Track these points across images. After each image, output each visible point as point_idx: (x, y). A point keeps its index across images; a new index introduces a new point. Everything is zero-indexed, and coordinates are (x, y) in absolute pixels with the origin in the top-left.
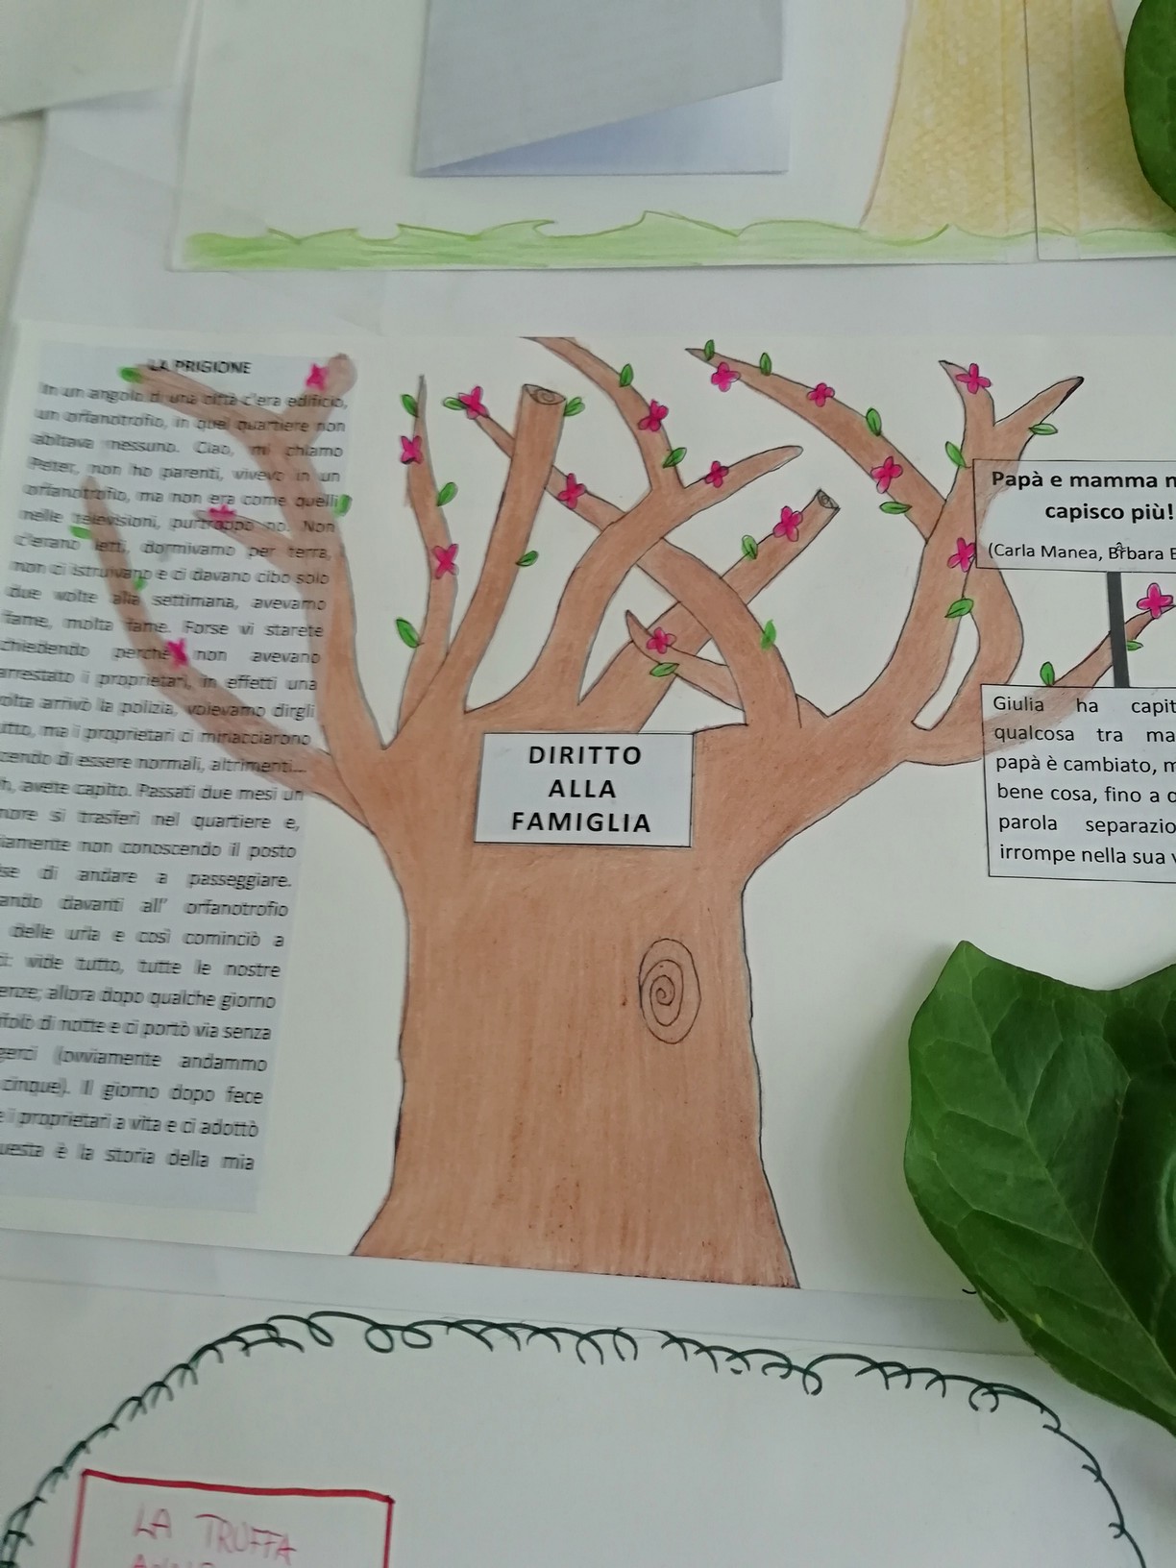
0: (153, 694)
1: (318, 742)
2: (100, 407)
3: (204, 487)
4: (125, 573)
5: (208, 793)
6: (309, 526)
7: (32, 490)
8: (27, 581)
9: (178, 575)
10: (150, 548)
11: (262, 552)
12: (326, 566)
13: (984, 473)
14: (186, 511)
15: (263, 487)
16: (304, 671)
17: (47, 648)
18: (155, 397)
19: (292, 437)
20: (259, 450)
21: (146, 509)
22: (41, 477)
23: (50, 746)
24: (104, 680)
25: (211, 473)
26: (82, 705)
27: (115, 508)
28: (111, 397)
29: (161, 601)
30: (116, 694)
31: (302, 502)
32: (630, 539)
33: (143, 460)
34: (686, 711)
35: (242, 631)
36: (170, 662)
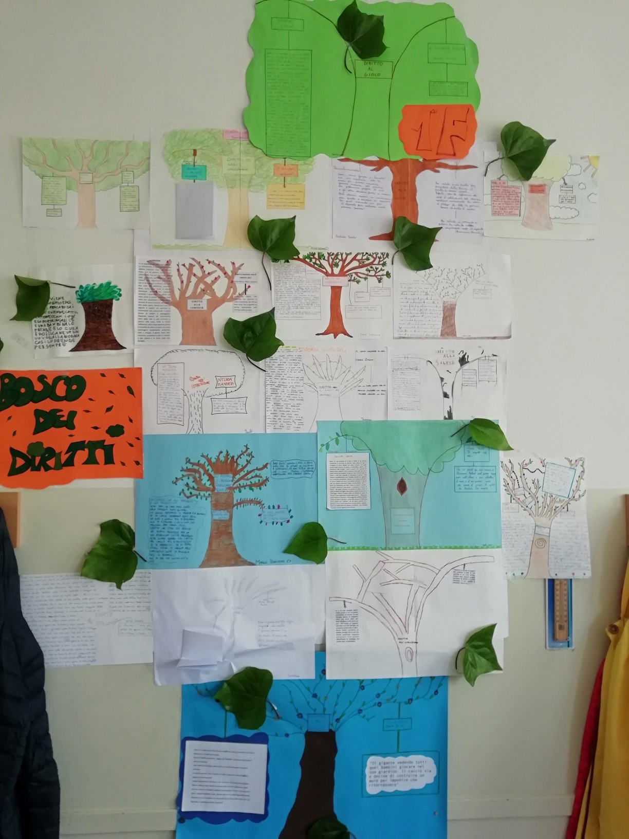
3: (157, 274)
4: (150, 284)
5: (161, 306)
6: (169, 278)
7: (139, 275)
8: (140, 284)
9: (155, 284)
10: (152, 281)
11: (164, 281)
12: (171, 283)
13: (234, 273)
14: (156, 277)
15: (163, 274)
16: (169, 293)
17: (143, 291)
18: (151, 264)
19: (165, 269)
20: (162, 270)
21: (152, 277)
22: (140, 273)
23: (145, 301)
24: (149, 294)
25: (157, 272)
26: (147, 297)
28: (146, 264)
29: (154, 286)
30: (151, 296)
31: (167, 276)
32: (201, 280)
33: (151, 271)
34: (207, 297)
35: (163, 289)
36: (156, 293)
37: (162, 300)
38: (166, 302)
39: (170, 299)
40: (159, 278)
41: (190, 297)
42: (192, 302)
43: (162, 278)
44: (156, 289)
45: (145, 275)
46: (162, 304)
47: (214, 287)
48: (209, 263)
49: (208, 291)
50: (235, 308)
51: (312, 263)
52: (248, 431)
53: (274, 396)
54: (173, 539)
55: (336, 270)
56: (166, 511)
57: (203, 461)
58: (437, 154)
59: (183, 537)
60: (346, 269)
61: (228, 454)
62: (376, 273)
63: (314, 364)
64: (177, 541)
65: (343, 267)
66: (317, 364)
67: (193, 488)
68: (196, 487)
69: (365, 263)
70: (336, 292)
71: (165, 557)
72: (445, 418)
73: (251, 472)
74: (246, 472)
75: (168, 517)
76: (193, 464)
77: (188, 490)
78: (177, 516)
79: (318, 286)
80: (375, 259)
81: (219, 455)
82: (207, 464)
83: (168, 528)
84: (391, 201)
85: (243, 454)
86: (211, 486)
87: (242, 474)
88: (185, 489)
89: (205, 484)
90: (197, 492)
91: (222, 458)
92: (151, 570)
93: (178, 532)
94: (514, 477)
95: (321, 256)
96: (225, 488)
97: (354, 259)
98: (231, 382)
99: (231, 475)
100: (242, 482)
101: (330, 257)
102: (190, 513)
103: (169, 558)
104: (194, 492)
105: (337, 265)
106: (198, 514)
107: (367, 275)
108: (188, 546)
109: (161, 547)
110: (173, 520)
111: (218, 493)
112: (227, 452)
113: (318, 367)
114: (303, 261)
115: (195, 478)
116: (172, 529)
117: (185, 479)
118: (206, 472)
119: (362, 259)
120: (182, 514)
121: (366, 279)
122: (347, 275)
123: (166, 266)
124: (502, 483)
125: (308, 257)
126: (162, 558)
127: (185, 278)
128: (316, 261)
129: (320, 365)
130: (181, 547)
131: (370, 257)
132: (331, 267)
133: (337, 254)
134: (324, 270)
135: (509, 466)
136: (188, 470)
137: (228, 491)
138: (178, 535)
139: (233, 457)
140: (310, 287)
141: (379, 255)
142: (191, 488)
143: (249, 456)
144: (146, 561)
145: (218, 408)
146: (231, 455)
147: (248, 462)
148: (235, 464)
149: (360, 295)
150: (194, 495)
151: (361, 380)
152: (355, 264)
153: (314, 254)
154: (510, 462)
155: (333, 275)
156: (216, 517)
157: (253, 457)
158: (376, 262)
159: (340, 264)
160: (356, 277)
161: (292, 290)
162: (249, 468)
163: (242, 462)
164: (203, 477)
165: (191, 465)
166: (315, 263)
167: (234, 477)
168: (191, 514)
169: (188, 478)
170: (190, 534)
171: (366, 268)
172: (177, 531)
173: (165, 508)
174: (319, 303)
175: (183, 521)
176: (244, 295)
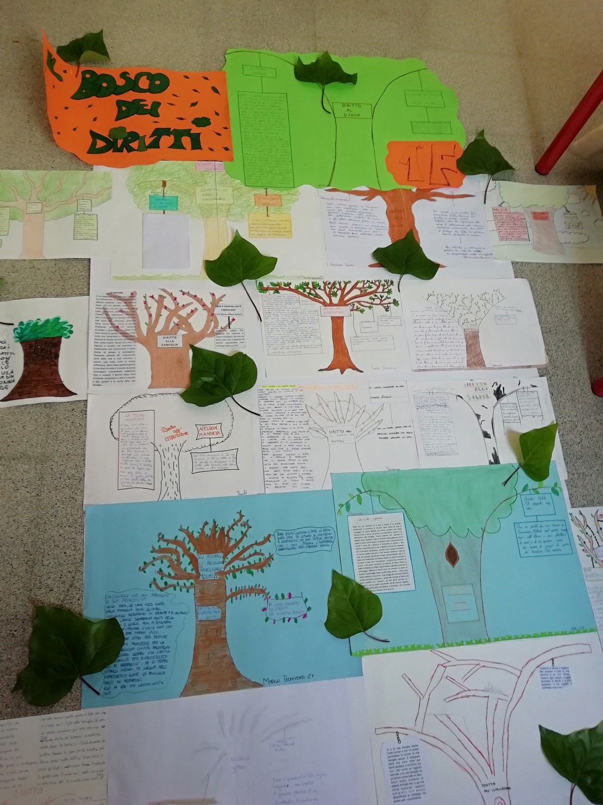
0: (115, 332)
1: (137, 336)
2: (104, 298)
3: (119, 307)
4: (110, 318)
5: (124, 343)
6: (133, 312)
7: (96, 308)
8: (97, 319)
9: (117, 318)
10: (112, 315)
11: (127, 315)
12: (135, 316)
13: (214, 305)
14: (117, 310)
15: (126, 307)
16: (134, 328)
17: (101, 327)
18: (111, 297)
19: (129, 301)
20: (125, 303)
21: (112, 310)
22: (98, 307)
23: (103, 338)
24: (108, 330)
25: (119, 306)
26: (106, 333)
27: (107, 310)
28: (105, 297)
29: (115, 321)
30: (110, 332)
31: (132, 309)
32: (173, 313)
33: (110, 304)
34: (181, 332)
35: (126, 324)
36: (117, 328)
37: (124, 336)
38: (130, 338)
39: (135, 335)
40: (121, 311)
41: (160, 333)
42: (164, 338)
43: (125, 312)
44: (117, 324)
45: (104, 308)
46: (125, 341)
47: (190, 321)
48: (184, 294)
49: (184, 326)
50: (218, 344)
51: (305, 293)
52: (242, 492)
53: (272, 446)
54: (141, 654)
55: (335, 300)
56: (131, 612)
57: (181, 536)
58: (430, 184)
59: (155, 651)
60: (346, 299)
61: (215, 526)
62: (381, 301)
63: (320, 404)
64: (147, 658)
65: (342, 297)
66: (324, 405)
67: (169, 576)
68: (173, 574)
69: (367, 291)
70: (337, 323)
71: (128, 684)
72: (491, 463)
73: (248, 548)
74: (241, 549)
75: (133, 621)
76: (168, 541)
77: (162, 579)
78: (146, 619)
79: (316, 317)
80: (378, 287)
81: (204, 527)
82: (187, 540)
83: (133, 638)
84: (388, 229)
85: (236, 523)
86: (194, 572)
87: (236, 551)
88: (158, 577)
89: (186, 568)
90: (175, 582)
91: (208, 531)
92: (106, 709)
93: (147, 643)
94: (590, 533)
95: (315, 286)
96: (213, 573)
97: (354, 287)
98: (217, 431)
99: (221, 555)
100: (237, 564)
101: (327, 286)
102: (165, 612)
103: (134, 685)
104: (171, 581)
105: (335, 294)
106: (177, 613)
107: (372, 304)
108: (164, 664)
109: (123, 668)
110: (141, 625)
111: (204, 581)
112: (215, 522)
113: (326, 408)
114: (296, 291)
115: (170, 561)
116: (139, 638)
117: (158, 563)
118: (187, 552)
119: (363, 287)
120: (154, 615)
121: (370, 308)
122: (348, 305)
123: (130, 298)
124: (577, 542)
125: (301, 287)
126: (123, 687)
127: (153, 311)
128: (310, 291)
129: (327, 406)
130: (152, 665)
131: (373, 285)
132: (329, 296)
133: (334, 283)
134: (321, 300)
135: (581, 518)
136: (161, 550)
137: (218, 577)
138: (148, 648)
139: (223, 529)
140: (307, 319)
141: (383, 282)
142: (166, 576)
143: (245, 526)
144: (98, 694)
145: (200, 465)
146: (220, 526)
147: (244, 534)
148: (226, 538)
149: (365, 325)
150: (171, 586)
151: (380, 422)
152: (356, 292)
153: (307, 284)
154: (581, 514)
155: (331, 304)
156: (202, 617)
157: (250, 527)
158: (381, 289)
159: (339, 293)
160: (359, 306)
161: (285, 322)
162: (245, 543)
163: (235, 535)
164: (182, 559)
165: (166, 543)
166: (310, 293)
167: (225, 557)
168: (167, 615)
169: (162, 562)
170: (165, 645)
171: (370, 296)
172: (147, 640)
173: (129, 608)
174: (319, 335)
175: (156, 626)
176: (228, 329)
